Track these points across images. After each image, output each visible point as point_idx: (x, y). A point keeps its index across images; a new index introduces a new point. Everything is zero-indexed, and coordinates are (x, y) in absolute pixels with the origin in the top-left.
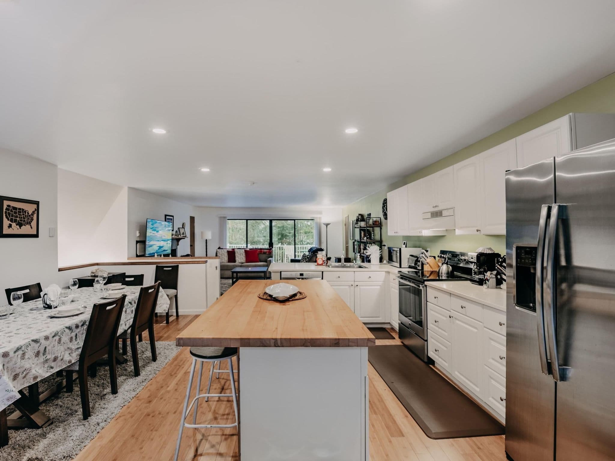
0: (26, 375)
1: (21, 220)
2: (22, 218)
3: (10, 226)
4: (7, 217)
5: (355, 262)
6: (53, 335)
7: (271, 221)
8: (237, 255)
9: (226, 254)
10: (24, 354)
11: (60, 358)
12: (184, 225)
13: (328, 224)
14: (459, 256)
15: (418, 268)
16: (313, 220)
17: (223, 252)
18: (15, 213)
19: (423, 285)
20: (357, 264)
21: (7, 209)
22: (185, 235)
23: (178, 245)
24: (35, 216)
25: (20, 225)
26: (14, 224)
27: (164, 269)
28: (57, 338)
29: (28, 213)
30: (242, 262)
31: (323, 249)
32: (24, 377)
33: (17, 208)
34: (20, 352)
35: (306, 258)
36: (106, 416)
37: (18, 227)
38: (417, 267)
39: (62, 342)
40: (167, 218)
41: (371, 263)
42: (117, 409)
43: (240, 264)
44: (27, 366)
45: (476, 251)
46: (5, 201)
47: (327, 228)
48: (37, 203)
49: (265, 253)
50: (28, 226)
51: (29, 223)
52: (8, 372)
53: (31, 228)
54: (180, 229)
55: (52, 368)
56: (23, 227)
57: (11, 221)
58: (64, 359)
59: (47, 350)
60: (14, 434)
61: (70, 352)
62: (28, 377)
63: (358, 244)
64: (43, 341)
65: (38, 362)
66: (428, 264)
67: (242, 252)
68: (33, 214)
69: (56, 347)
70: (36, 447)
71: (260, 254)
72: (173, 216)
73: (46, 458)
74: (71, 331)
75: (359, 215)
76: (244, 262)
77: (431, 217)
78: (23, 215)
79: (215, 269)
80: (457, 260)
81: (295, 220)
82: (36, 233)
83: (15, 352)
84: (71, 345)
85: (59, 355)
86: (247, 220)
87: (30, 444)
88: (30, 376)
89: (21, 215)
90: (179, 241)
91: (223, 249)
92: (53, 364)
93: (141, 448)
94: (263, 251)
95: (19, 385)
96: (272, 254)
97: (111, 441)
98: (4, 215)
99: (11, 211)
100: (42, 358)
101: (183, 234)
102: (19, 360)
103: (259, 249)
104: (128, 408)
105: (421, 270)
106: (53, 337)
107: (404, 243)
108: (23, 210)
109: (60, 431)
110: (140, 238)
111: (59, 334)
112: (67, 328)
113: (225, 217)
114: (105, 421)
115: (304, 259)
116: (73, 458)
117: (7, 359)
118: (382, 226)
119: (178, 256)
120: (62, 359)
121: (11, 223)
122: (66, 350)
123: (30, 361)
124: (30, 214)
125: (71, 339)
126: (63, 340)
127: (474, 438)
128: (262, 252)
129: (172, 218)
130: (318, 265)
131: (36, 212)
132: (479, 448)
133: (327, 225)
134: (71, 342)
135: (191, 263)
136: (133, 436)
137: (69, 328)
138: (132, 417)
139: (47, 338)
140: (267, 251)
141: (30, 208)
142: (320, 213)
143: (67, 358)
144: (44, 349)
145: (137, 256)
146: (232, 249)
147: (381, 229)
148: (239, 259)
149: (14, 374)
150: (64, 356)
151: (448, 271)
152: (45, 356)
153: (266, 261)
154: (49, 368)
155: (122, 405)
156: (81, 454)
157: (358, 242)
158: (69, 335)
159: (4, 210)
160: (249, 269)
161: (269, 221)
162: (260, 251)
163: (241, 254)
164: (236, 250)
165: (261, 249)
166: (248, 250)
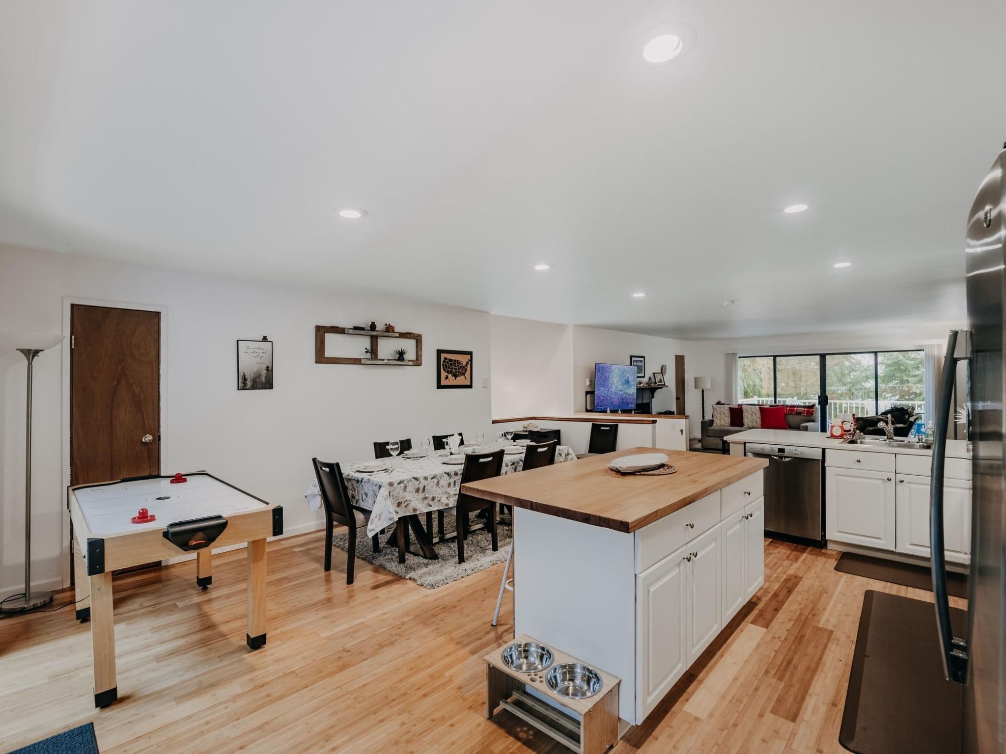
0: (407, 505)
1: (456, 372)
2: (456, 369)
3: (447, 378)
4: (444, 369)
6: (432, 477)
7: (823, 357)
8: (745, 414)
9: (728, 413)
10: (405, 487)
11: (437, 499)
12: (664, 368)
16: (921, 350)
17: (723, 409)
18: (451, 364)
21: (444, 362)
22: (663, 384)
23: (653, 397)
24: (469, 366)
25: (455, 376)
26: (450, 376)
27: (602, 428)
28: (435, 480)
29: (462, 364)
30: (754, 427)
32: (406, 507)
33: (452, 360)
34: (402, 485)
36: (475, 566)
37: (454, 377)
39: (440, 485)
40: (634, 361)
42: (487, 564)
44: (408, 498)
46: (442, 354)
48: (470, 353)
49: (799, 413)
50: (462, 377)
51: (464, 374)
52: (393, 498)
53: (466, 378)
54: (655, 374)
55: (431, 506)
56: (458, 378)
57: (448, 372)
58: (441, 501)
59: (426, 488)
60: (412, 558)
61: (448, 496)
62: (408, 507)
64: (422, 480)
65: (418, 497)
67: (755, 411)
68: (466, 365)
69: (434, 488)
70: (418, 571)
71: (790, 414)
72: (644, 357)
73: (419, 580)
74: (449, 477)
76: (759, 426)
78: (458, 366)
79: (680, 433)
81: (876, 353)
82: (469, 384)
83: (399, 484)
84: (448, 490)
85: (437, 496)
86: (775, 357)
87: (416, 568)
88: (410, 507)
89: (456, 366)
90: (654, 392)
91: (724, 404)
92: (431, 503)
93: (483, 601)
94: (795, 411)
95: (402, 512)
96: (814, 415)
97: (467, 587)
98: (442, 367)
99: (448, 363)
100: (421, 495)
101: (660, 381)
102: (402, 491)
103: (787, 406)
104: (499, 566)
106: (432, 478)
108: (458, 361)
109: (438, 566)
110: (591, 388)
111: (438, 477)
112: (445, 473)
113: (734, 354)
114: (472, 570)
116: (435, 588)
117: (392, 488)
119: (653, 413)
120: (439, 501)
121: (448, 375)
122: (443, 493)
123: (410, 494)
124: (464, 365)
125: (449, 485)
126: (441, 483)
128: (792, 411)
129: (642, 359)
130: (832, 436)
131: (470, 363)
134: (449, 487)
135: (633, 422)
136: (485, 589)
137: (448, 474)
138: (496, 574)
139: (426, 478)
140: (805, 410)
141: (464, 359)
143: (444, 500)
144: (423, 487)
145: (587, 411)
146: (739, 405)
148: (749, 421)
149: (397, 501)
150: (441, 498)
152: (424, 494)
153: (799, 427)
154: (427, 505)
155: (495, 563)
156: (442, 587)
158: (447, 480)
159: (442, 363)
161: (819, 356)
162: (789, 410)
163: (754, 413)
164: (744, 407)
165: (791, 406)
166: (768, 407)
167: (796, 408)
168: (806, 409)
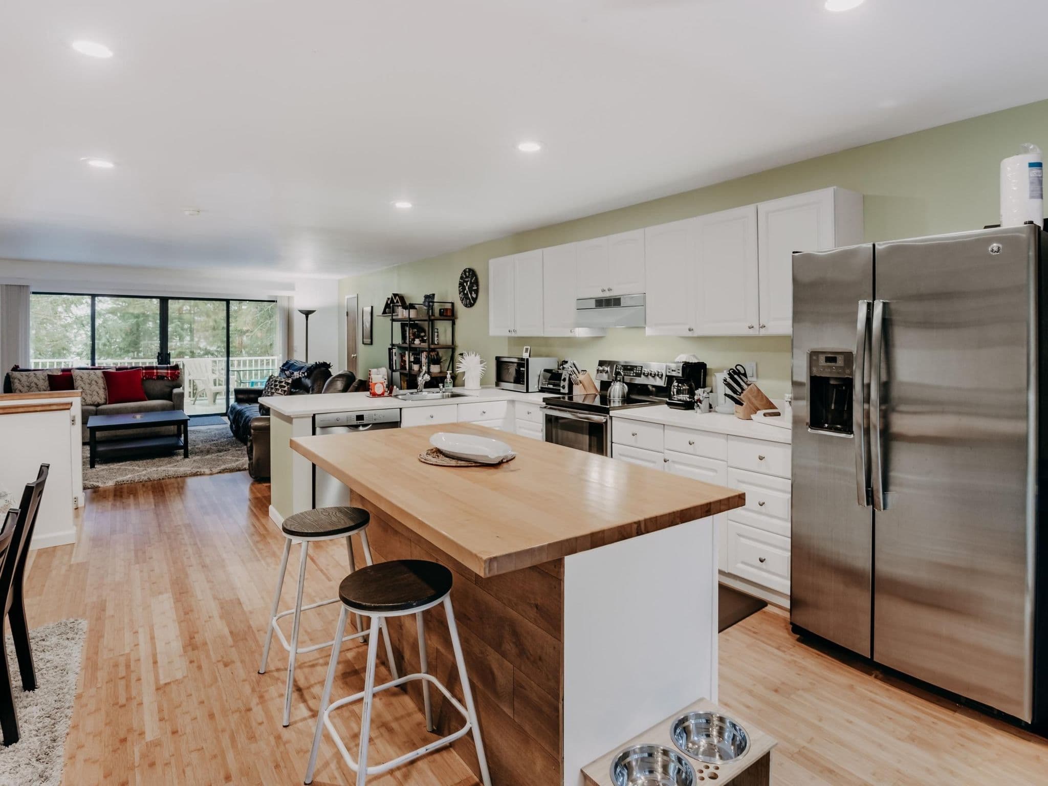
5: (442, 387)
7: (164, 301)
8: (79, 384)
9: (44, 385)
13: (311, 312)
14: (637, 368)
15: (562, 391)
16: (274, 301)
19: (606, 416)
20: (445, 389)
30: (96, 403)
31: (329, 365)
35: (283, 384)
38: (560, 390)
41: (465, 387)
43: (93, 408)
45: (676, 360)
47: (307, 320)
49: (161, 378)
63: (400, 352)
66: (581, 383)
67: (95, 378)
71: (147, 379)
75: (395, 295)
76: (103, 401)
77: (596, 306)
80: (634, 374)
81: (228, 301)
86: (92, 297)
91: (29, 370)
96: (180, 378)
103: (141, 368)
105: (568, 394)
107: (527, 350)
113: (24, 286)
115: (278, 387)
118: (457, 318)
127: (740, 623)
128: (153, 375)
130: (374, 395)
132: (755, 633)
133: (307, 313)
140: (168, 373)
142: (291, 287)
146: (63, 370)
147: (454, 324)
148: (87, 394)
151: (624, 393)
153: (168, 396)
157: (399, 347)
160: (134, 417)
161: (159, 300)
162: (145, 373)
163: (93, 382)
164: (75, 373)
165: (147, 368)
166: (114, 371)
167: (155, 371)
168: (169, 371)
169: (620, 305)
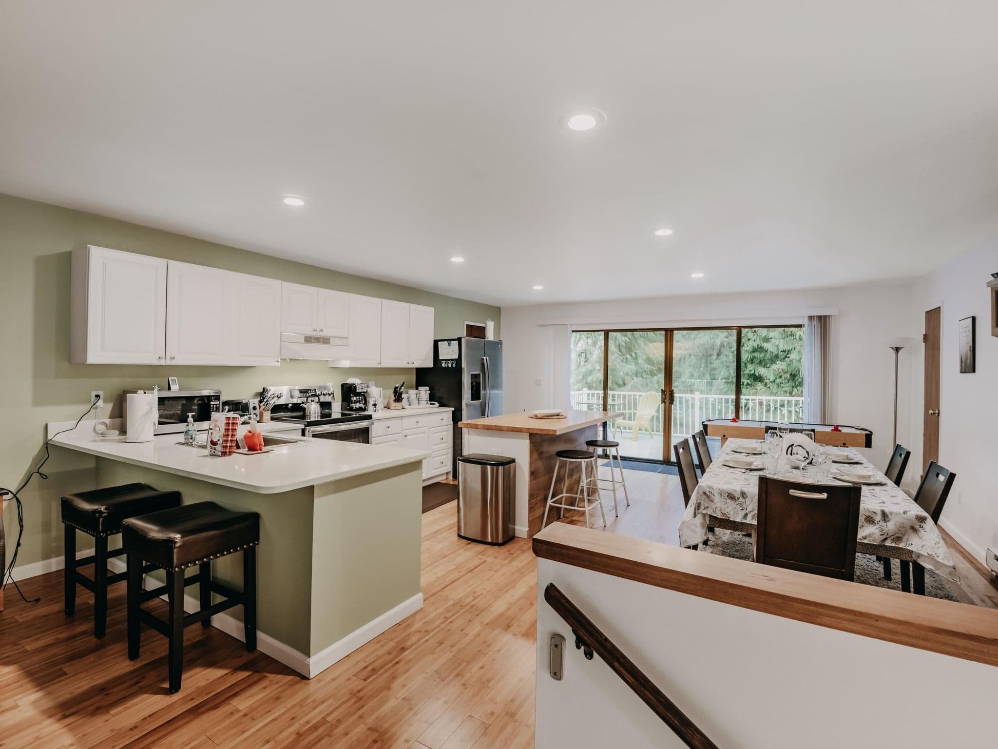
14: (310, 391)
19: (369, 421)
77: (305, 341)
107: (173, 381)
169: (329, 343)
